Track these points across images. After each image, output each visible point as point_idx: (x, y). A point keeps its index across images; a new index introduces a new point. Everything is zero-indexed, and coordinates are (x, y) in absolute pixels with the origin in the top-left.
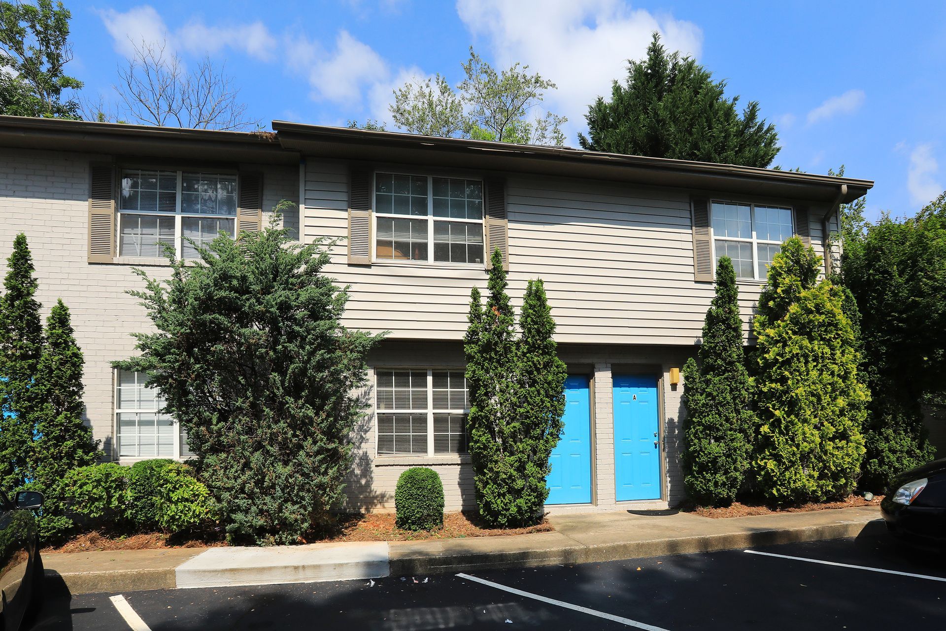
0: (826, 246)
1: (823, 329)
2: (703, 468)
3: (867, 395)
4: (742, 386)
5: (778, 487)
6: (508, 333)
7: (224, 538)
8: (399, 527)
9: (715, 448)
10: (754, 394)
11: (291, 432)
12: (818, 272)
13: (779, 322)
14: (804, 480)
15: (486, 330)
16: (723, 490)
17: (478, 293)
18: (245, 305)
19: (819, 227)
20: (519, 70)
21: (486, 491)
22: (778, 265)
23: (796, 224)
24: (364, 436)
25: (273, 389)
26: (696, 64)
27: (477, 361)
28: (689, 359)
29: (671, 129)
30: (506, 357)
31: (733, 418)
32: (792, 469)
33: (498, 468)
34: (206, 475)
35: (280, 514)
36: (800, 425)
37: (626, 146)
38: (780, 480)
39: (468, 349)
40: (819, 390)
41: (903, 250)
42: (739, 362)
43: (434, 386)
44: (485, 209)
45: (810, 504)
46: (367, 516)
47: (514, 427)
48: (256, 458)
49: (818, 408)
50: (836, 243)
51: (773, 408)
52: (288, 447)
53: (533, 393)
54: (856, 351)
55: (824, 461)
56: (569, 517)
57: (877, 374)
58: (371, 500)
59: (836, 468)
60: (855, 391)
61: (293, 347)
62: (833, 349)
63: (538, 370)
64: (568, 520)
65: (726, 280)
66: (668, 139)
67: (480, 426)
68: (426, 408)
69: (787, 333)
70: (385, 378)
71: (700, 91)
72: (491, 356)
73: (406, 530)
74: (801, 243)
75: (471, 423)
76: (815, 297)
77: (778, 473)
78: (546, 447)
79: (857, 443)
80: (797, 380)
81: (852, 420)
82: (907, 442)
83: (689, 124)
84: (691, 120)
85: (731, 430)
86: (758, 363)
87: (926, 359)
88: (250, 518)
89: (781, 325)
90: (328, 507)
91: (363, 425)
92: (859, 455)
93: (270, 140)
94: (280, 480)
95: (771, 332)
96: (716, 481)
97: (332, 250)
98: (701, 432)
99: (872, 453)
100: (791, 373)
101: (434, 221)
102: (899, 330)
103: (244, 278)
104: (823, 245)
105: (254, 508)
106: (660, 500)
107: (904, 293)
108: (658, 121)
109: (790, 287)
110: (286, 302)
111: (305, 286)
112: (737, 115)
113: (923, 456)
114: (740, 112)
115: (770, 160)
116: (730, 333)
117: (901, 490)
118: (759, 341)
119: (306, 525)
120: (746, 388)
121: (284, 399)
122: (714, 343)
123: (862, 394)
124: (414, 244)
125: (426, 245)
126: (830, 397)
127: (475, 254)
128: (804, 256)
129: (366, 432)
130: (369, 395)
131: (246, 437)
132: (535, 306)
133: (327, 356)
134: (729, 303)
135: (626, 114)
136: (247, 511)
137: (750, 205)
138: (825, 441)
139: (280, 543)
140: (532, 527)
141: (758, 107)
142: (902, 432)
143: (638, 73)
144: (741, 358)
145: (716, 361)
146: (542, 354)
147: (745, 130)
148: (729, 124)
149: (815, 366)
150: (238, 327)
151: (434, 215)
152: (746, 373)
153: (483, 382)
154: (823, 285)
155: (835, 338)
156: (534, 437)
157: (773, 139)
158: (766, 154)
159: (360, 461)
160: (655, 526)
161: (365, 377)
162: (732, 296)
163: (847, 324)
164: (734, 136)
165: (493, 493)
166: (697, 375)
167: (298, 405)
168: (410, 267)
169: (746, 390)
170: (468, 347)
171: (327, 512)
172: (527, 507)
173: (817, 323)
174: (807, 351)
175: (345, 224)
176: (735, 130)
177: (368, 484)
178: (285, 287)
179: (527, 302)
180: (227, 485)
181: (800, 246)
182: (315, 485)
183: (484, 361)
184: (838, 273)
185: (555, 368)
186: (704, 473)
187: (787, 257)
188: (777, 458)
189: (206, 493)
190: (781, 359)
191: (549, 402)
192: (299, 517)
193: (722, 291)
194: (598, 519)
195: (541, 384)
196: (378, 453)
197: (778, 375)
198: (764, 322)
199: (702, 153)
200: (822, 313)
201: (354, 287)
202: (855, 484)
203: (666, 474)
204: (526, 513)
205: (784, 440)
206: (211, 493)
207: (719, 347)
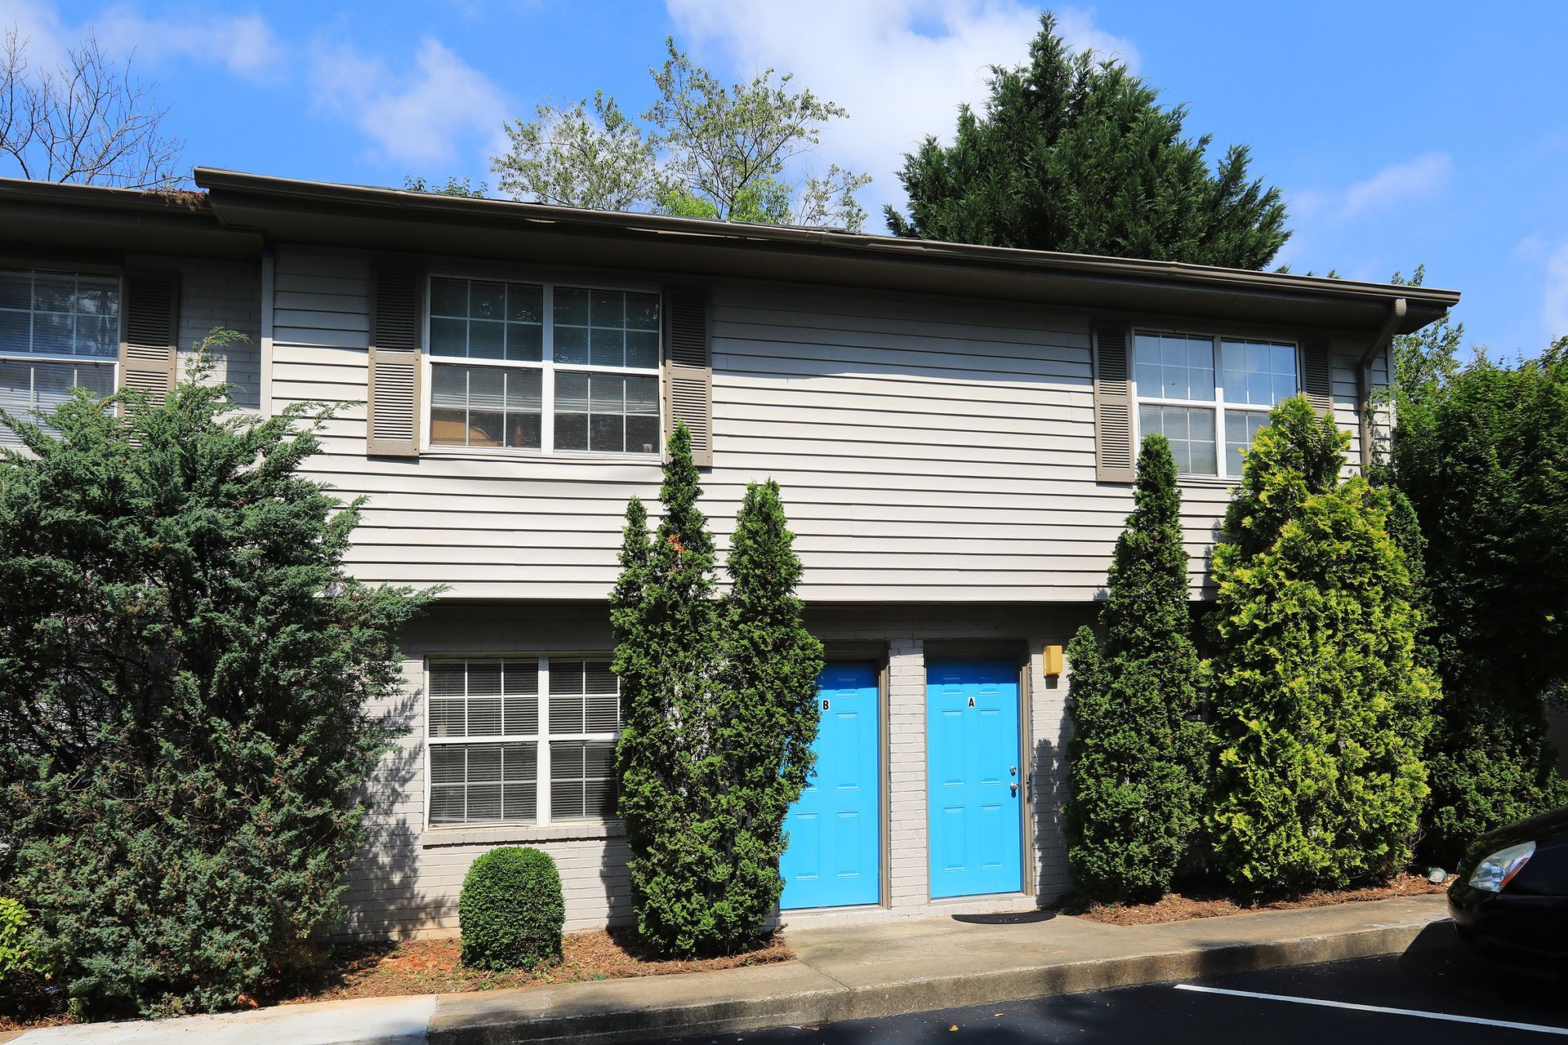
0: (1364, 414)
1: (1347, 568)
2: (1104, 831)
3: (1432, 689)
4: (1183, 676)
5: (1254, 863)
6: (702, 587)
7: (66, 1008)
8: (467, 965)
9: (1130, 794)
10: (1209, 691)
11: (223, 787)
12: (1341, 462)
13: (1262, 555)
14: (1306, 850)
15: (656, 580)
16: (1144, 873)
17: (641, 509)
18: (117, 538)
19: (1349, 377)
20: (773, 85)
21: (651, 888)
22: (1263, 449)
23: (1304, 373)
24: (400, 790)
25: (182, 703)
26: (1127, 75)
27: (635, 640)
28: (1081, 628)
29: (1071, 198)
30: (696, 631)
31: (1165, 736)
32: (1282, 828)
33: (676, 844)
34: (23, 881)
35: (196, 953)
36: (1298, 746)
37: (979, 230)
38: (1258, 851)
39: (617, 617)
40: (1337, 682)
41: (1512, 419)
42: (1179, 632)
43: (553, 689)
44: (664, 348)
45: (1317, 893)
46: (402, 945)
47: (711, 764)
48: (142, 842)
49: (1335, 714)
50: (1384, 408)
51: (1247, 717)
52: (217, 817)
53: (751, 700)
54: (1414, 607)
55: (1347, 812)
56: (829, 931)
57: (1455, 649)
58: (412, 915)
59: (1371, 825)
60: (1410, 682)
61: (228, 621)
62: (1366, 604)
63: (762, 655)
64: (826, 938)
65: (1155, 479)
66: (1066, 217)
67: (640, 764)
68: (534, 730)
69: (1276, 576)
70: (447, 676)
71: (1133, 125)
72: (663, 629)
73: (481, 969)
74: (1310, 407)
75: (621, 758)
76: (1333, 508)
77: (1254, 838)
78: (776, 800)
79: (1412, 778)
80: (1294, 662)
81: (1403, 736)
82: (1514, 773)
83: (1108, 188)
84: (1113, 179)
85: (1159, 759)
86: (1218, 632)
87: (1550, 618)
88: (124, 963)
89: (1266, 561)
90: (305, 933)
91: (398, 770)
92: (1416, 799)
93: (192, 208)
94: (197, 885)
95: (1245, 575)
96: (1128, 855)
97: (323, 428)
98: (1101, 765)
99: (1444, 794)
100: (1282, 651)
101: (557, 372)
102: (1501, 566)
103: (115, 484)
104: (1358, 412)
105: (133, 943)
106: (1021, 894)
107: (1511, 498)
108: (1045, 183)
109: (1285, 490)
110: (210, 530)
111: (257, 500)
112: (1206, 171)
113: (1545, 799)
114: (1212, 165)
115: (1270, 255)
116: (1161, 578)
117: (1485, 865)
118: (1221, 591)
119: (255, 971)
120: (1192, 680)
121: (208, 723)
122: (1129, 597)
123: (1425, 685)
124: (512, 417)
125: (537, 419)
126: (1360, 693)
127: (643, 434)
128: (1316, 432)
129: (404, 781)
130: (411, 709)
131: (119, 800)
132: (757, 532)
133: (303, 636)
134: (1162, 521)
135: (982, 168)
136: (118, 950)
137: (1212, 339)
138: (1348, 775)
139: (197, 1009)
140: (747, 955)
141: (1248, 156)
142: (1504, 754)
143: (1010, 92)
144: (1183, 624)
145: (1132, 631)
146: (771, 625)
147: (1221, 199)
148: (1188, 189)
149: (1329, 637)
150: (98, 582)
151: (556, 360)
152: (1194, 651)
153: (647, 680)
154: (1349, 487)
155: (1370, 583)
156: (753, 782)
157: (1276, 216)
158: (1260, 244)
159: (391, 840)
160: (1000, 945)
161: (397, 676)
162: (1167, 509)
163: (1397, 557)
164: (1199, 210)
165: (665, 893)
166: (1094, 658)
167: (238, 733)
168: (505, 460)
169: (1192, 684)
170: (618, 614)
171: (303, 942)
172: (736, 916)
173: (1334, 557)
174: (1314, 609)
175: (362, 376)
176: (1200, 200)
177: (407, 883)
178: (210, 501)
179: (743, 525)
180: (70, 899)
181: (1307, 413)
182: (274, 892)
183: (650, 639)
184: (1385, 464)
185: (798, 651)
186: (1106, 841)
187: (1282, 434)
188: (1253, 810)
189: (24, 919)
190: (1262, 625)
191: (784, 715)
192: (237, 955)
193: (1147, 499)
194: (891, 933)
195: (768, 682)
196: (430, 822)
197: (1257, 654)
198: (1232, 556)
199: (1132, 244)
200: (1347, 538)
201: (375, 501)
202: (1409, 854)
203: (1033, 845)
204: (733, 928)
205: (1267, 775)
206: (33, 918)
207: (1140, 605)
